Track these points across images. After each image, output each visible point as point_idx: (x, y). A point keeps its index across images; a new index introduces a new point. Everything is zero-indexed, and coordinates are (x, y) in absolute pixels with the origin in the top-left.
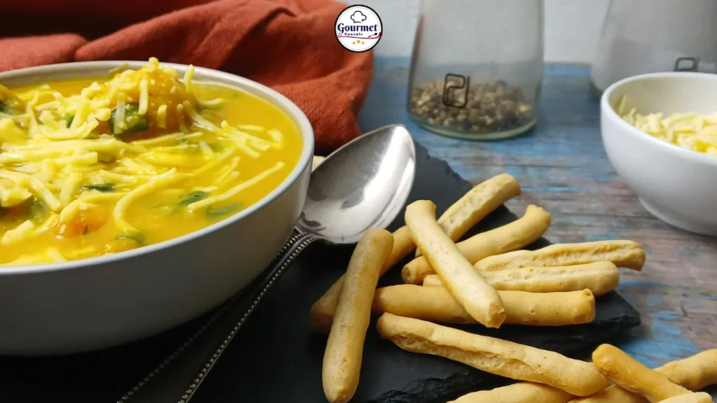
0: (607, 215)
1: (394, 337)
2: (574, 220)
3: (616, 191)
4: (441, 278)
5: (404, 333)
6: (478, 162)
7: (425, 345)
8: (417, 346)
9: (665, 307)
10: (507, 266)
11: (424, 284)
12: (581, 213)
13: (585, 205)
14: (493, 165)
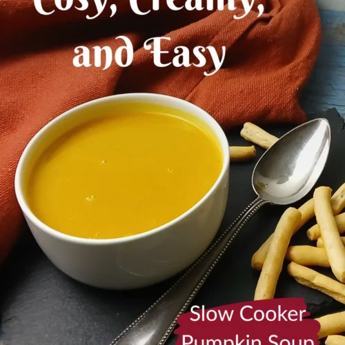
1: (295, 277)
5: (300, 276)
7: (310, 284)
8: (306, 284)
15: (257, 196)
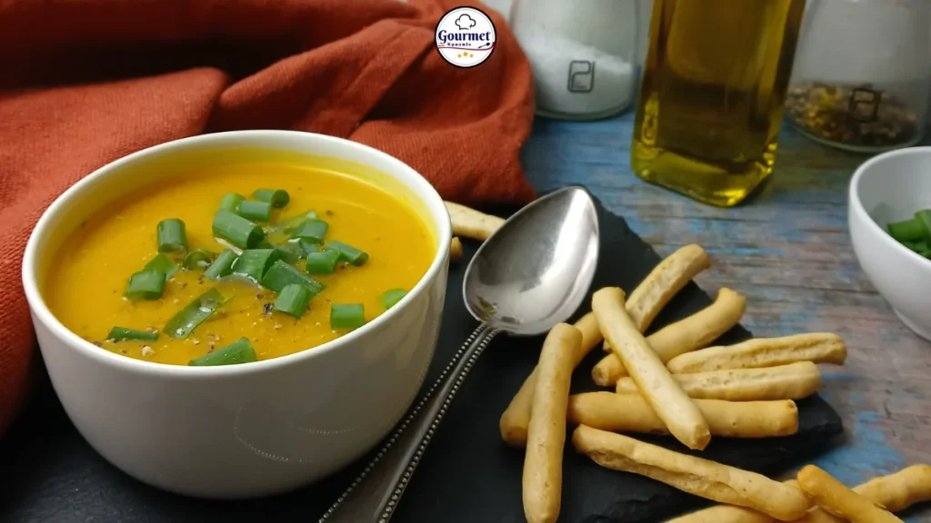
0: (802, 287)
1: (591, 453)
2: (767, 293)
3: (809, 255)
4: (635, 381)
5: (603, 449)
6: (655, 212)
7: (625, 463)
8: (616, 464)
9: (867, 406)
10: (705, 366)
11: (618, 389)
12: (774, 285)
13: (776, 273)
14: (672, 217)
15: (479, 323)
